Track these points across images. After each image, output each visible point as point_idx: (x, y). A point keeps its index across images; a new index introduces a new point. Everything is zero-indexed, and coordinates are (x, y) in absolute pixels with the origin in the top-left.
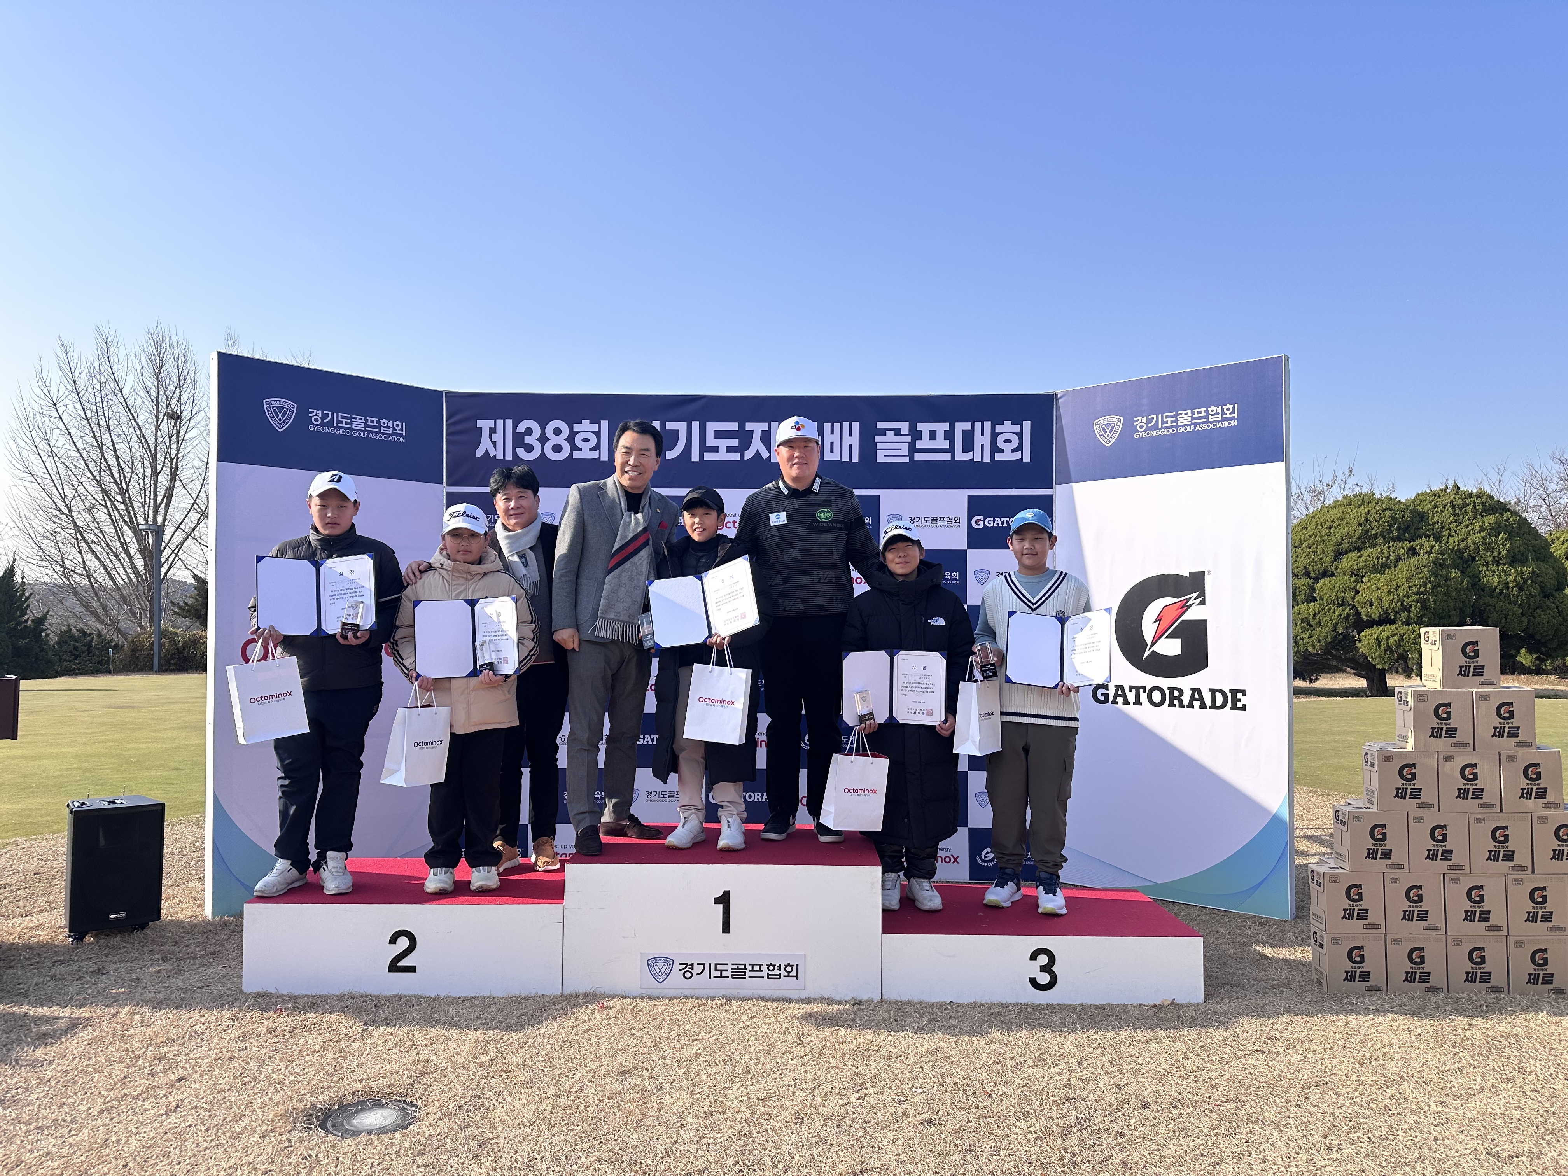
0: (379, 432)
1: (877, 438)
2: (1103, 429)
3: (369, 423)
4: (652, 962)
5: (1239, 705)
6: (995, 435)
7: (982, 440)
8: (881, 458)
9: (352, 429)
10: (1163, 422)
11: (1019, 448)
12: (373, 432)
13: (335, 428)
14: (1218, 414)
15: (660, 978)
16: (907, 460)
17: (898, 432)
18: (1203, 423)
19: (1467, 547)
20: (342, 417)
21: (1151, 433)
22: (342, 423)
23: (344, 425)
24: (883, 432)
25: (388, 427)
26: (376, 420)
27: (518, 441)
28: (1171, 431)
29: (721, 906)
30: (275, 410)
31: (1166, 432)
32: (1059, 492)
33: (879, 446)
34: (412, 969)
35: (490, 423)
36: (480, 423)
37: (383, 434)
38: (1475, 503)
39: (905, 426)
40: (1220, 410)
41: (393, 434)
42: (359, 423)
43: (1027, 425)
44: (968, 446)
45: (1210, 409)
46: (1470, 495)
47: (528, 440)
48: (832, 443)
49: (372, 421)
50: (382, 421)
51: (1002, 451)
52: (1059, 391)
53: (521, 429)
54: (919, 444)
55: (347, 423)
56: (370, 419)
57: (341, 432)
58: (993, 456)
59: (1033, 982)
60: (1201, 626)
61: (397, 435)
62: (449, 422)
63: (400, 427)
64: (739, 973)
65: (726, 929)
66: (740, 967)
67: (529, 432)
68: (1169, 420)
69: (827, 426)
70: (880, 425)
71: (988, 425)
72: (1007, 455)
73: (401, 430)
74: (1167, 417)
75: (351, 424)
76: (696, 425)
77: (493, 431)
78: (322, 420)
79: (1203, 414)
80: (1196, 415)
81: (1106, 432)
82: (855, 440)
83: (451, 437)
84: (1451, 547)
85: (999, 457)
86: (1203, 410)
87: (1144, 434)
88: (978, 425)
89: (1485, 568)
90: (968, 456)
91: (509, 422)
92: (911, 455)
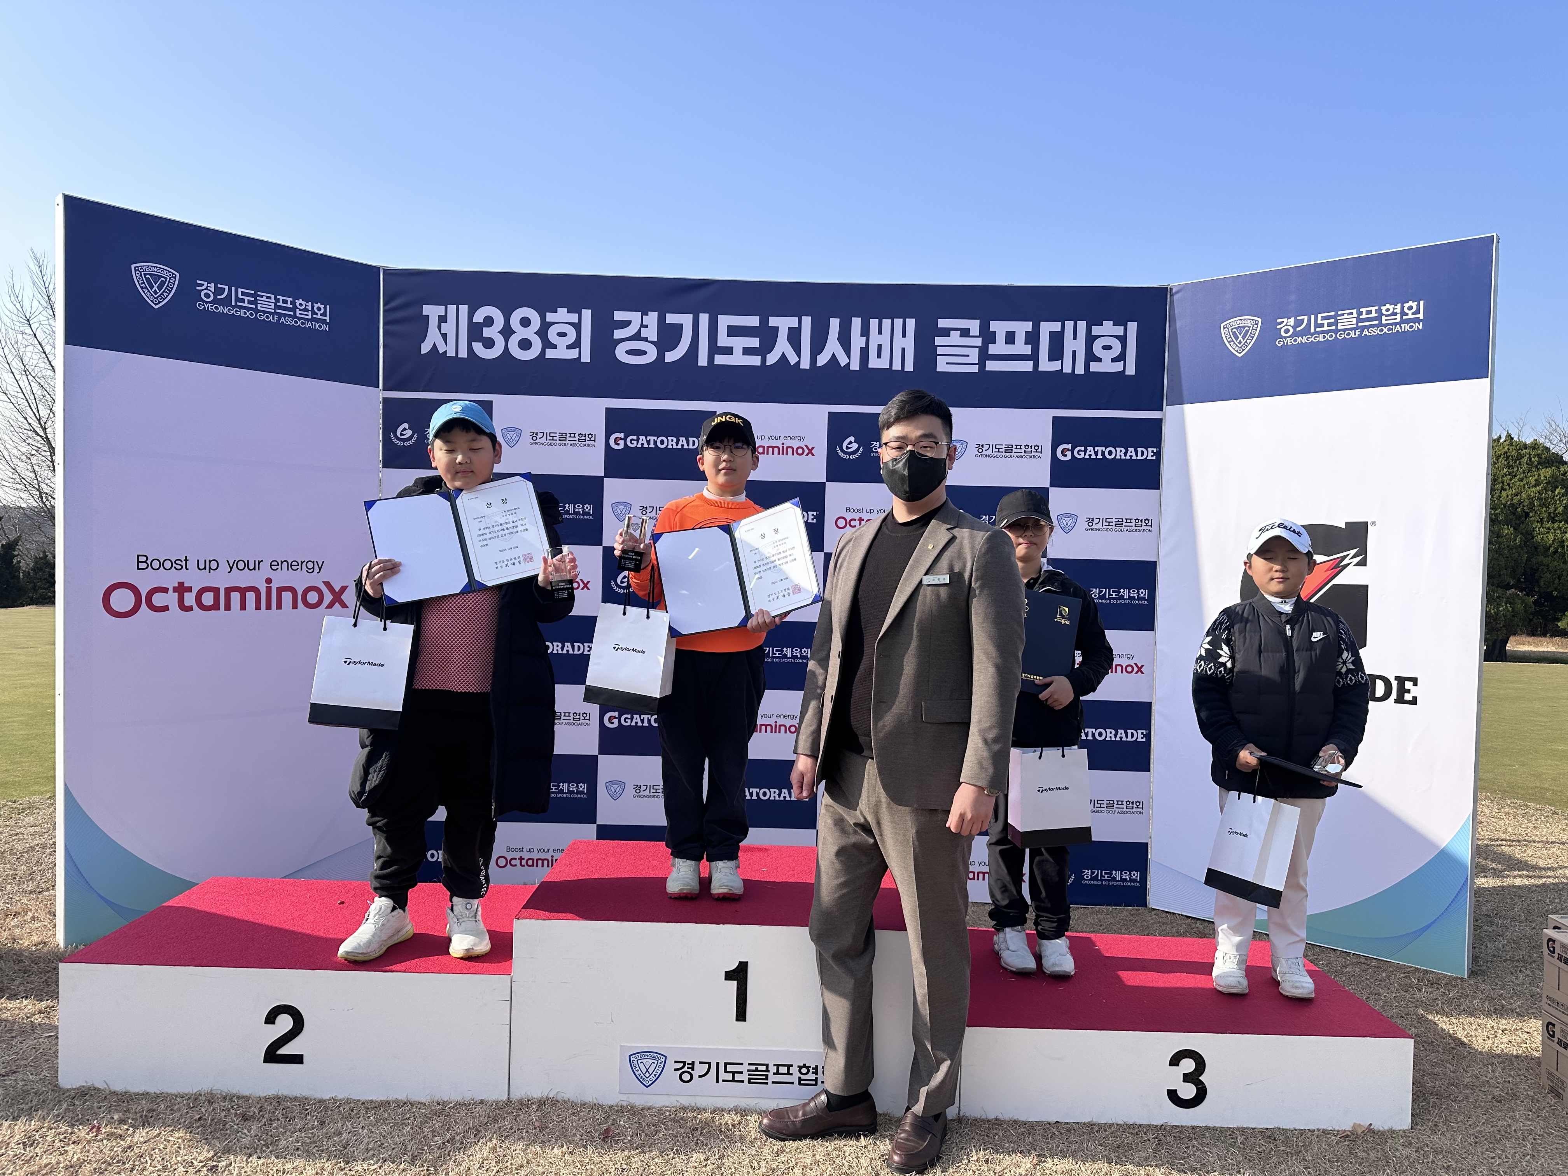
0: (295, 316)
1: (938, 341)
2: (1234, 333)
3: (280, 304)
4: (635, 1059)
5: (1408, 697)
6: (1091, 339)
7: (1074, 345)
8: (942, 366)
9: (256, 310)
10: (1317, 325)
11: (1122, 357)
12: (285, 315)
13: (234, 307)
14: (1396, 314)
15: (646, 1081)
16: (975, 369)
17: (965, 333)
18: (1373, 326)
19: (1520, 503)
20: (243, 294)
21: (1299, 340)
22: (243, 301)
23: (246, 304)
24: (946, 332)
25: (306, 310)
26: (289, 300)
27: (475, 332)
28: (1327, 337)
29: (734, 983)
30: (147, 279)
31: (1320, 338)
32: (1169, 414)
33: (940, 351)
34: (297, 1059)
35: (440, 310)
36: (427, 310)
37: (300, 319)
38: (1530, 455)
39: (974, 326)
40: (1398, 310)
41: (313, 320)
42: (266, 303)
43: (1133, 327)
44: (1056, 353)
45: (1384, 308)
46: (1525, 446)
47: (487, 332)
48: (880, 346)
49: (285, 302)
50: (298, 302)
51: (1100, 360)
52: (1173, 282)
53: (479, 317)
54: (992, 349)
55: (249, 302)
56: (281, 298)
57: (241, 313)
58: (1087, 366)
59: (1173, 1095)
60: (1360, 593)
61: (318, 320)
62: (388, 307)
63: (323, 312)
64: (759, 1076)
65: (741, 1015)
66: (760, 1068)
67: (489, 322)
68: (1326, 322)
69: (874, 323)
70: (943, 323)
71: (1082, 325)
72: (1106, 366)
73: (324, 314)
74: (1323, 318)
75: (255, 303)
76: (704, 318)
77: (443, 319)
78: (215, 297)
79: (1374, 315)
80: (1364, 316)
81: (1237, 338)
82: (909, 342)
83: (388, 327)
84: (1503, 502)
85: (1095, 367)
86: (1374, 309)
87: (1289, 341)
88: (1069, 325)
89: (1539, 525)
90: (1055, 366)
91: (464, 309)
92: (982, 364)
